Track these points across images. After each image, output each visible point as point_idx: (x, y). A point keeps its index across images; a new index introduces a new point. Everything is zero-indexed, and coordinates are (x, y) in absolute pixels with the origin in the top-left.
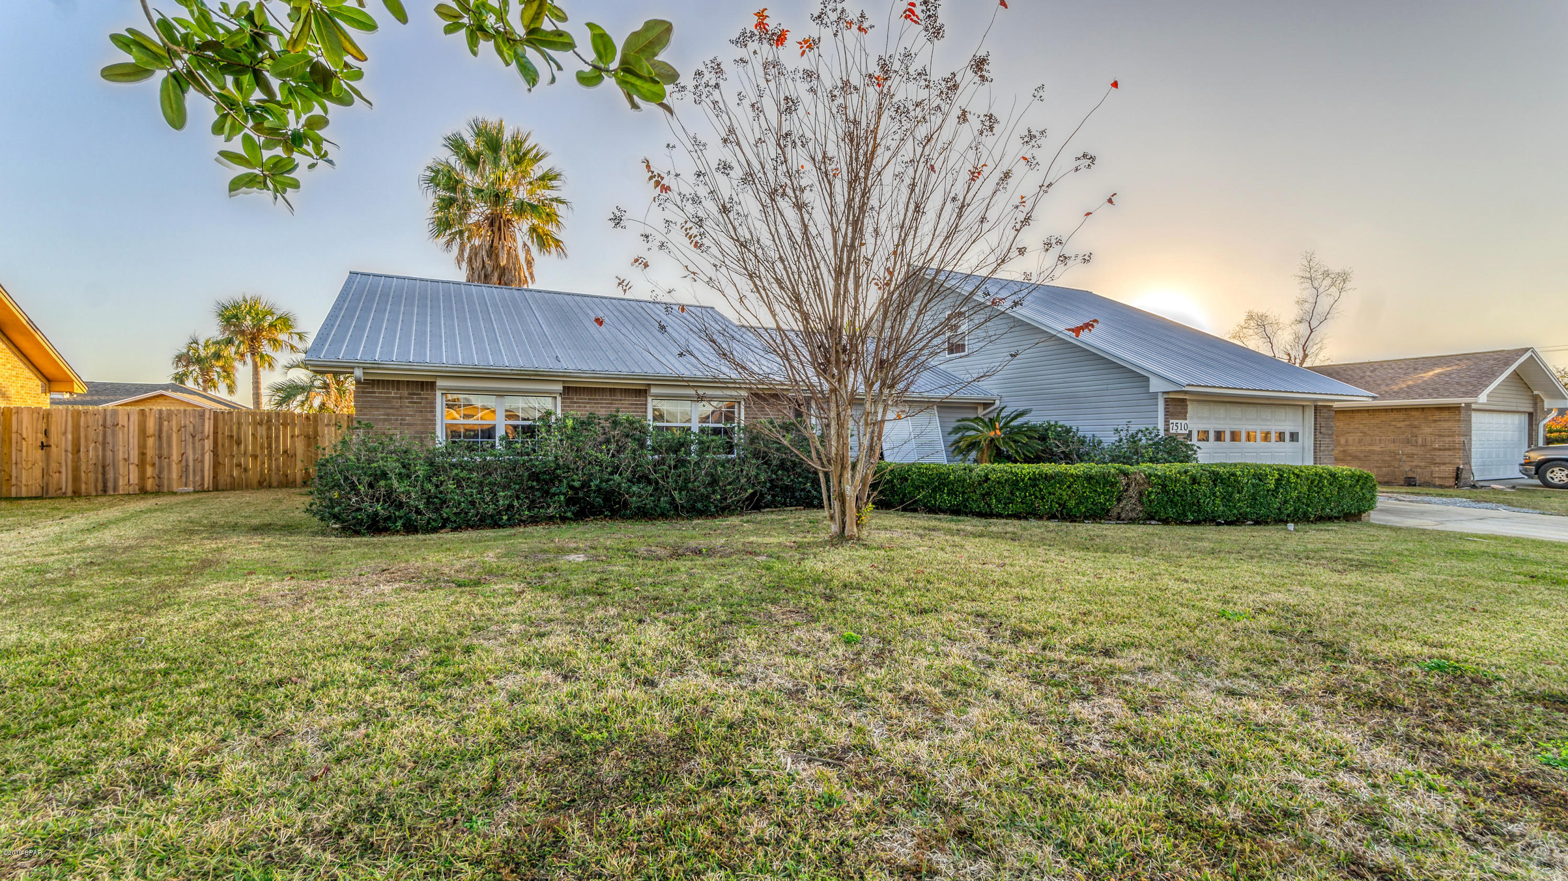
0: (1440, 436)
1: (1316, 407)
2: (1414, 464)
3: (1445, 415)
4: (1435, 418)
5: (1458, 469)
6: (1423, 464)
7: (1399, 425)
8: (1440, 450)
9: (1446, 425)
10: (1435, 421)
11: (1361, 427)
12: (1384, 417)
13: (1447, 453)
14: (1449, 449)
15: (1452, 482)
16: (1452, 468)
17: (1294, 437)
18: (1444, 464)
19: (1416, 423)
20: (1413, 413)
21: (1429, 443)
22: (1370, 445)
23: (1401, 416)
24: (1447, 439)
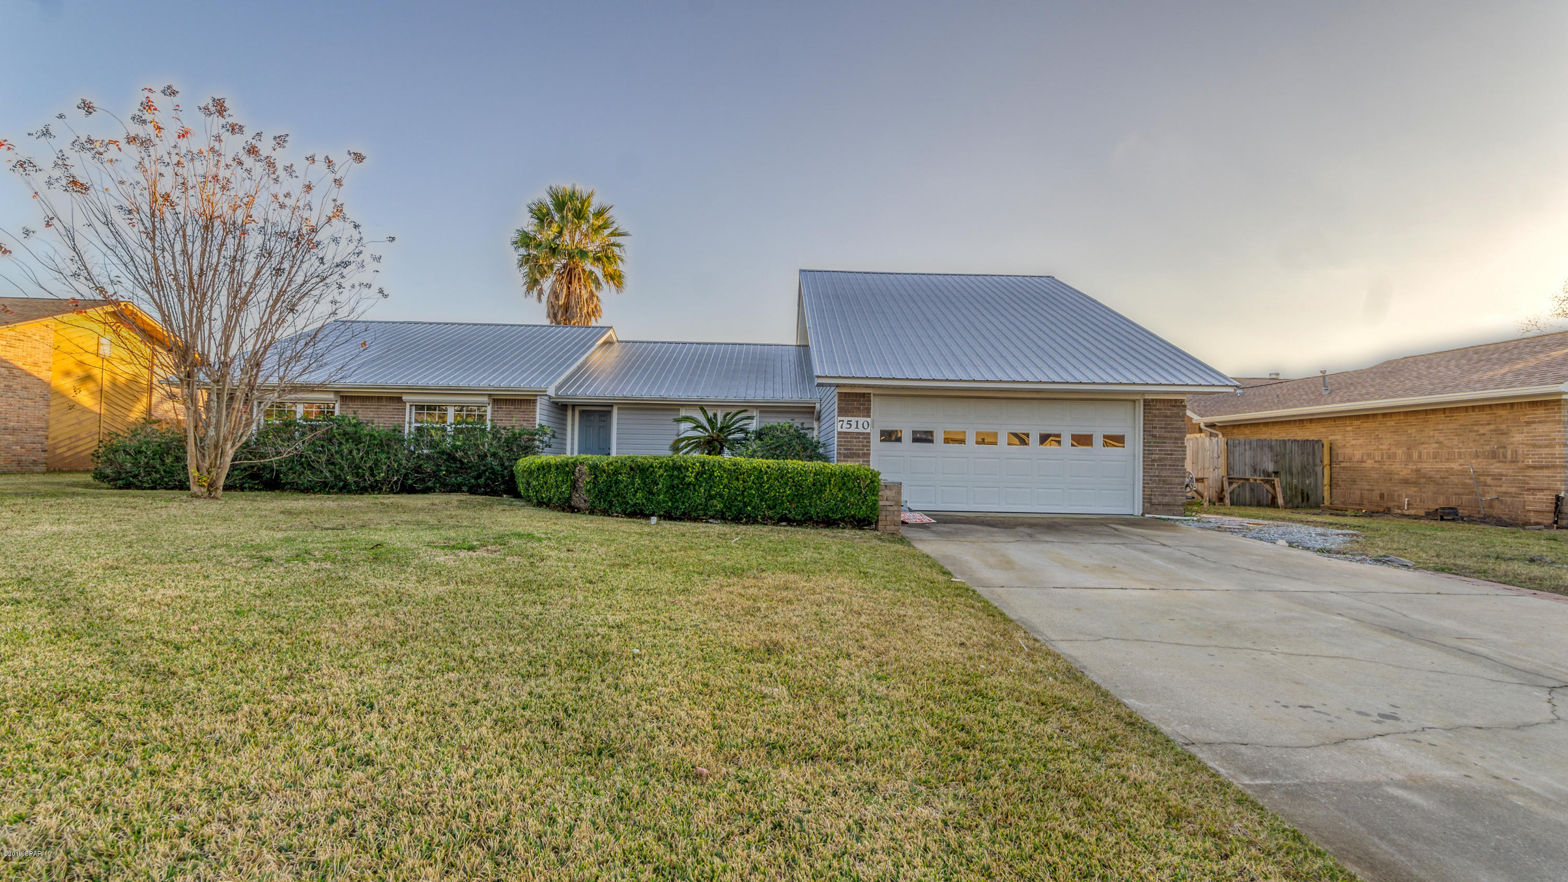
0: (1535, 446)
1: (1145, 401)
2: (1503, 489)
3: (1540, 413)
4: (1526, 419)
5: (1558, 498)
6: (1513, 490)
7: (1482, 431)
8: (1535, 468)
9: (1541, 429)
10: (1528, 423)
11: (1437, 434)
12: (1463, 418)
13: (1546, 473)
14: (1547, 467)
15: (1549, 519)
16: (1549, 497)
17: (1118, 440)
18: (1542, 490)
19: (1504, 426)
20: (1501, 412)
21: (1520, 458)
22: (1448, 460)
23: (1484, 417)
24: (1545, 451)
